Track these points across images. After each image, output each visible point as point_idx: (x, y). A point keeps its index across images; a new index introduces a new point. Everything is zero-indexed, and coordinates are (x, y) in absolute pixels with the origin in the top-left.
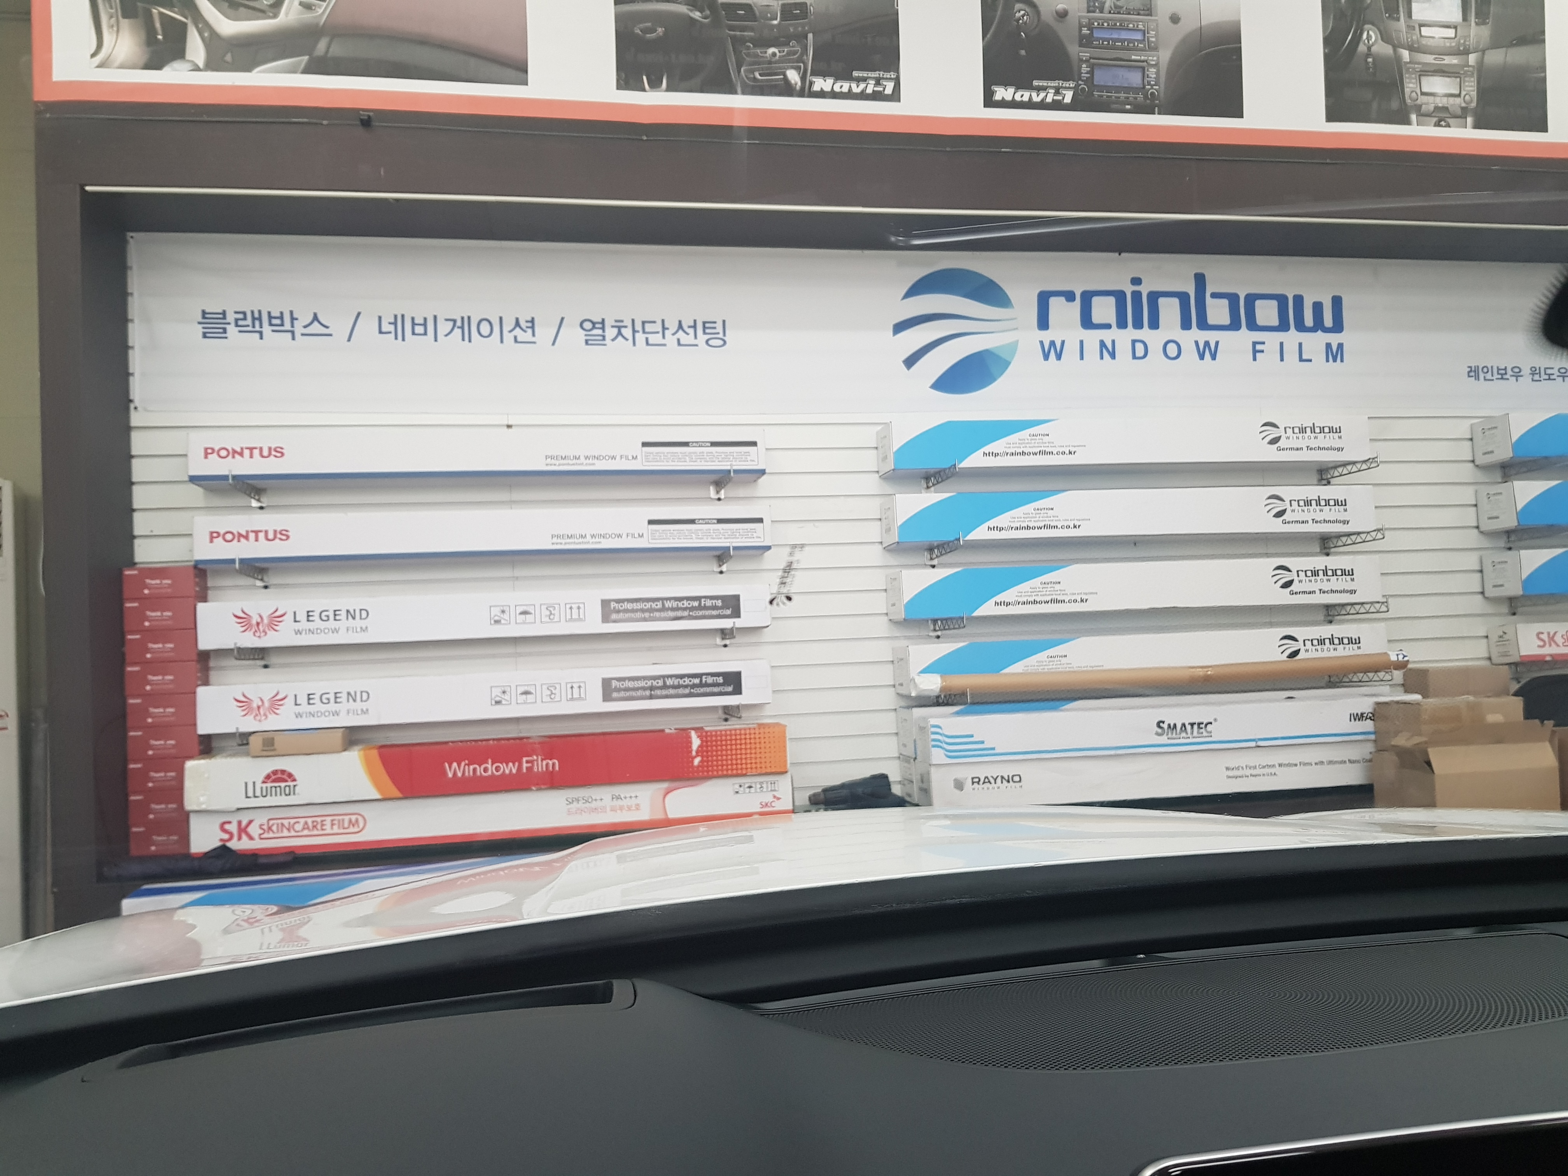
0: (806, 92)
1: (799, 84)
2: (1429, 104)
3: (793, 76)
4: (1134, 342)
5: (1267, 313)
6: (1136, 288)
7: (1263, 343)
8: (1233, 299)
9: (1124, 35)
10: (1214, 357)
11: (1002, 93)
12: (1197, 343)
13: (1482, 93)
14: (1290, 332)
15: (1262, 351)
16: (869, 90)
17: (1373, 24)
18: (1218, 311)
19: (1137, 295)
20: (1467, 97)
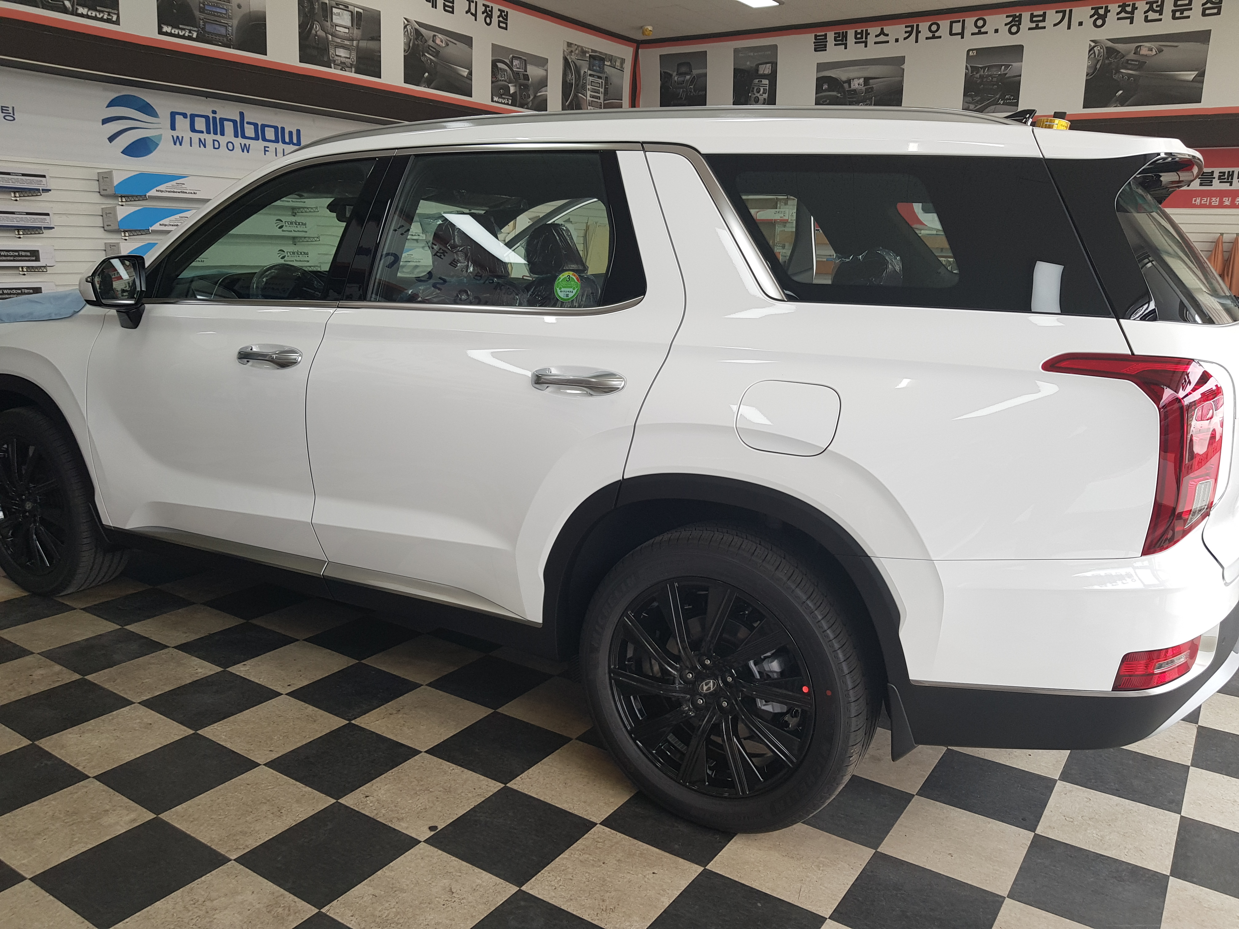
0: (74, 13)
1: (71, 8)
2: (339, 60)
3: (68, 4)
4: (214, 140)
5: (270, 134)
6: (214, 115)
7: (268, 147)
8: (255, 125)
9: (218, 10)
10: (248, 152)
11: (166, 29)
12: (241, 144)
13: (358, 58)
14: (279, 143)
15: (268, 151)
16: (105, 17)
17: (318, 22)
18: (250, 131)
19: (214, 118)
20: (353, 59)
